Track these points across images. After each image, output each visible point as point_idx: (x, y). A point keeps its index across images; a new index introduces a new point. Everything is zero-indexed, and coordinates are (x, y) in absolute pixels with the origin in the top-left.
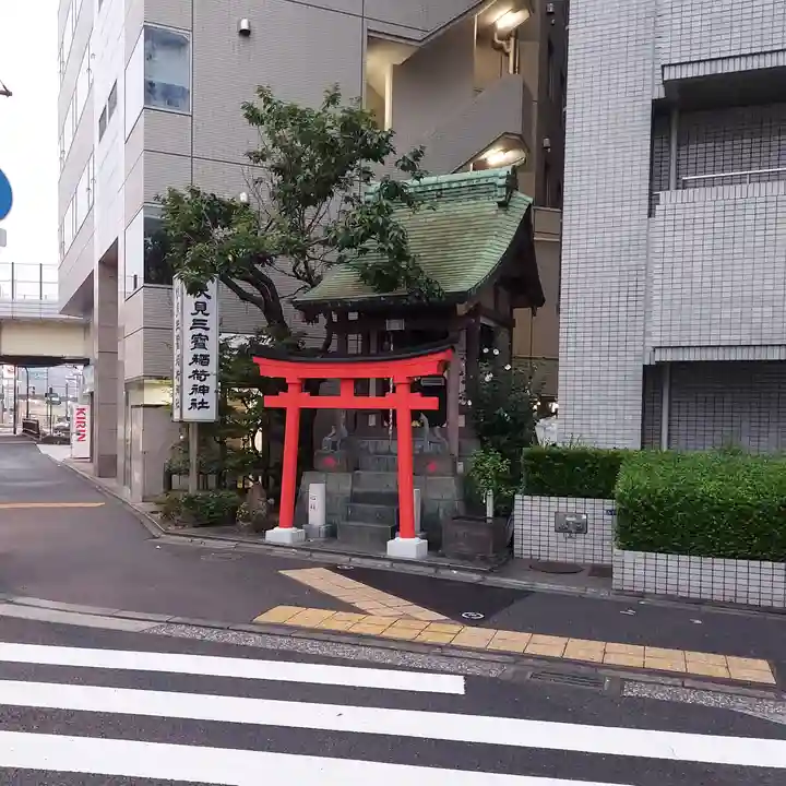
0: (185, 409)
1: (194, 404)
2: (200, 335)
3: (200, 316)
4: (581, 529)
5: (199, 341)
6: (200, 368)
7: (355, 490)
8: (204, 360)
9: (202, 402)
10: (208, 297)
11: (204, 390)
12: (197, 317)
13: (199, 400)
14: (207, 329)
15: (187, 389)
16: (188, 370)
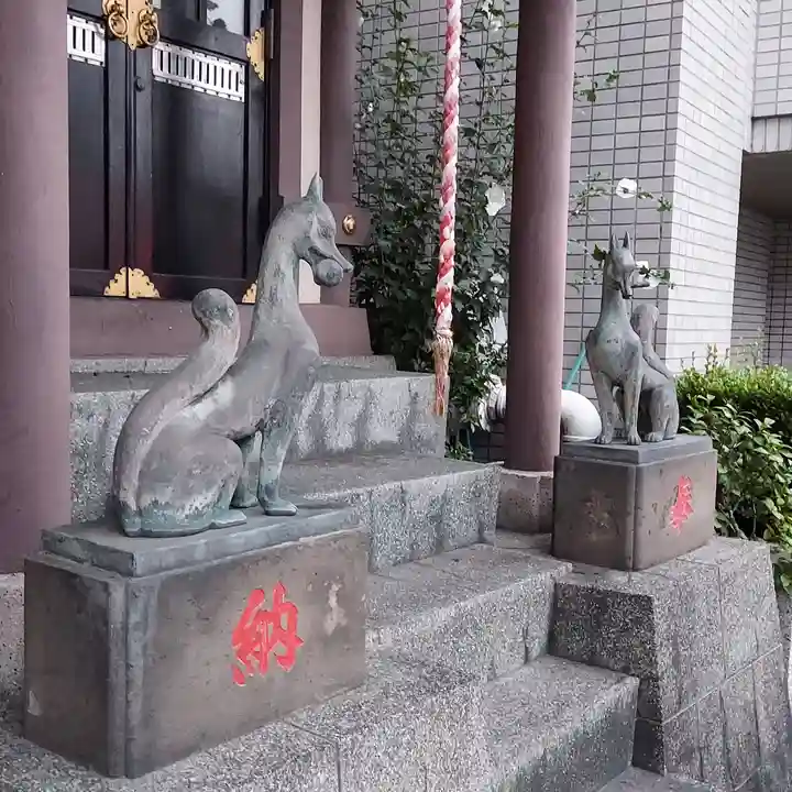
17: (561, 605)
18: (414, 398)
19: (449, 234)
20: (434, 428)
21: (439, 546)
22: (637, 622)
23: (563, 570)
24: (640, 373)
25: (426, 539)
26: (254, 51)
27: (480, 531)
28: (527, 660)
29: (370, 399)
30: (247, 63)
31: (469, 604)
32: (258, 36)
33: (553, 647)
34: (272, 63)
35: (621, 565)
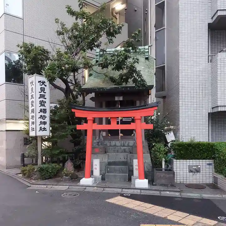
0: (37, 131)
1: (41, 129)
2: (43, 101)
3: (42, 93)
4: (198, 171)
5: (42, 103)
7: (109, 161)
8: (44, 111)
9: (44, 128)
10: (46, 86)
11: (45, 123)
12: (41, 93)
14: (46, 99)
15: (38, 123)
16: (38, 115)
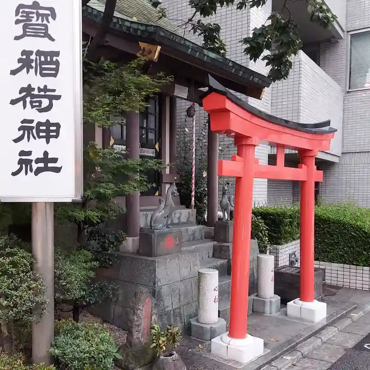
6: (36, 81)
13: (37, 154)
17: (215, 249)
18: (189, 213)
19: (194, 185)
20: (193, 219)
21: (194, 239)
22: (227, 250)
23: (215, 243)
24: (229, 208)
25: (192, 238)
26: (157, 146)
27: (201, 237)
28: (209, 257)
29: (181, 213)
30: (155, 149)
31: (198, 246)
32: (158, 144)
33: (214, 256)
34: (160, 149)
35: (226, 242)
